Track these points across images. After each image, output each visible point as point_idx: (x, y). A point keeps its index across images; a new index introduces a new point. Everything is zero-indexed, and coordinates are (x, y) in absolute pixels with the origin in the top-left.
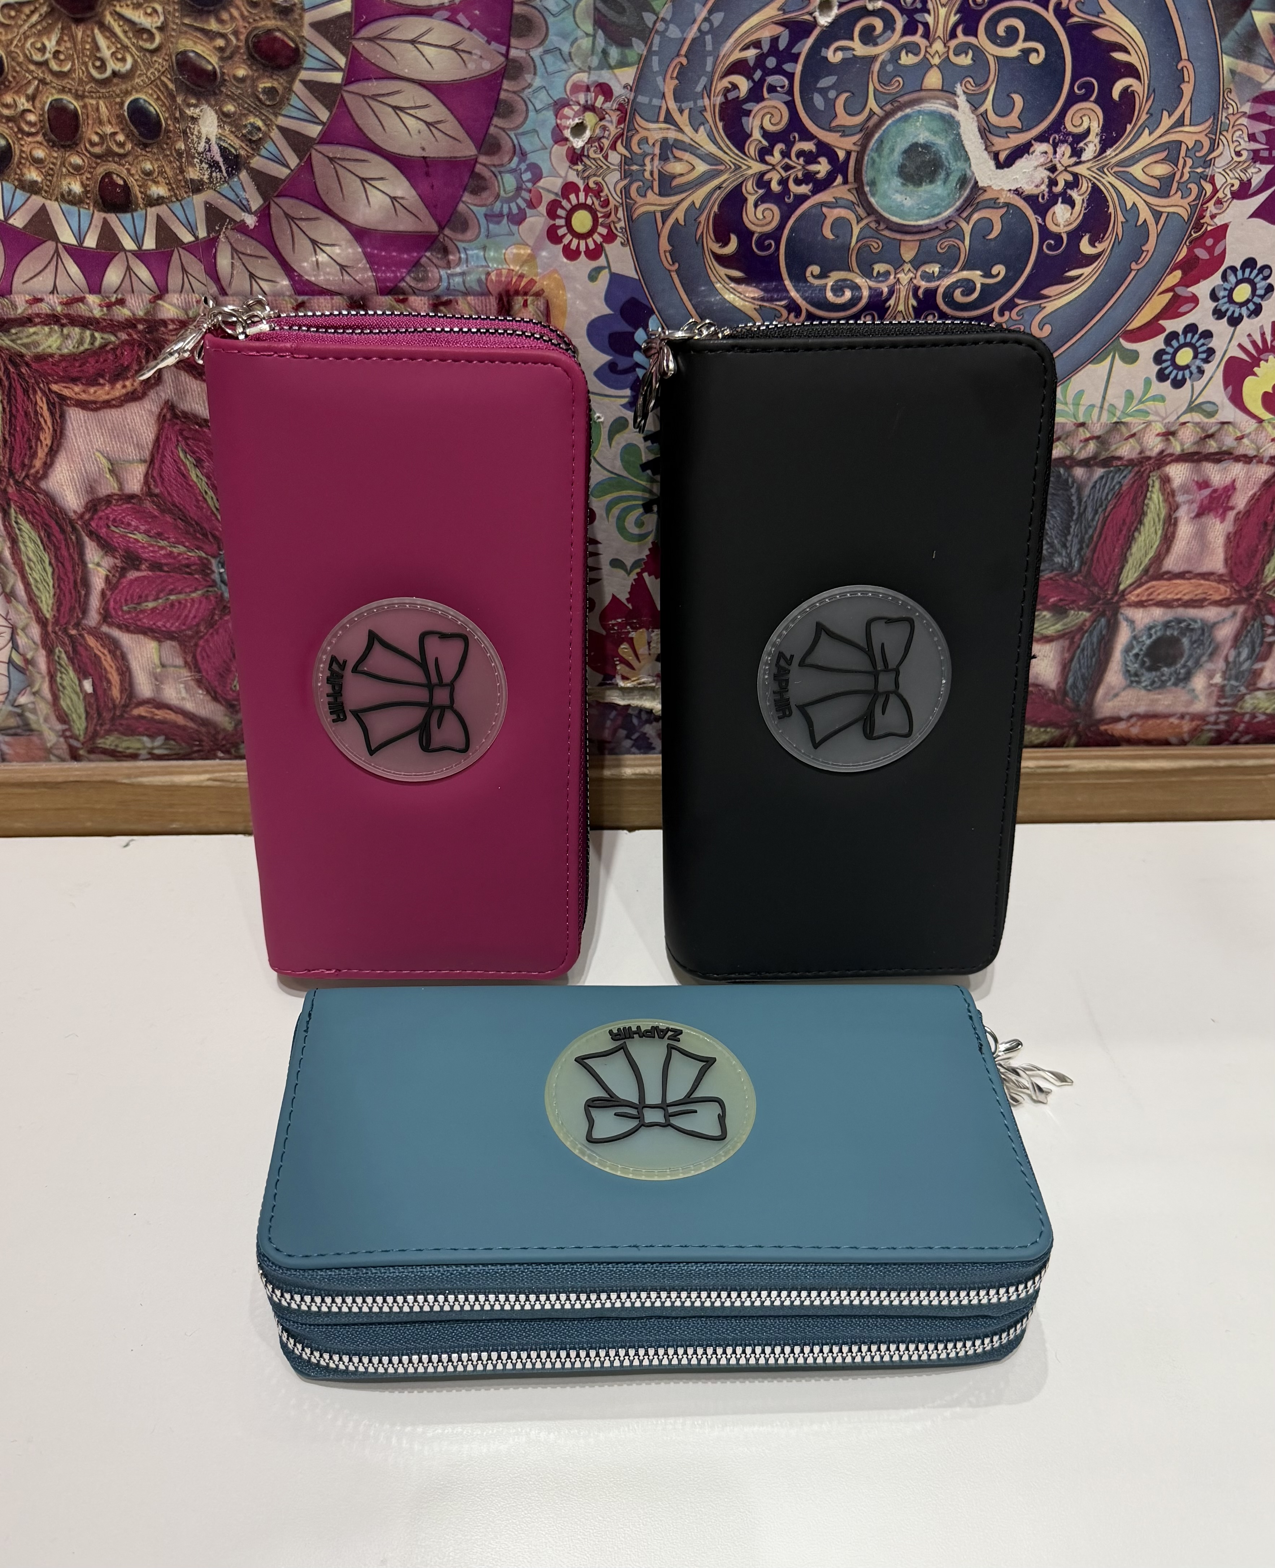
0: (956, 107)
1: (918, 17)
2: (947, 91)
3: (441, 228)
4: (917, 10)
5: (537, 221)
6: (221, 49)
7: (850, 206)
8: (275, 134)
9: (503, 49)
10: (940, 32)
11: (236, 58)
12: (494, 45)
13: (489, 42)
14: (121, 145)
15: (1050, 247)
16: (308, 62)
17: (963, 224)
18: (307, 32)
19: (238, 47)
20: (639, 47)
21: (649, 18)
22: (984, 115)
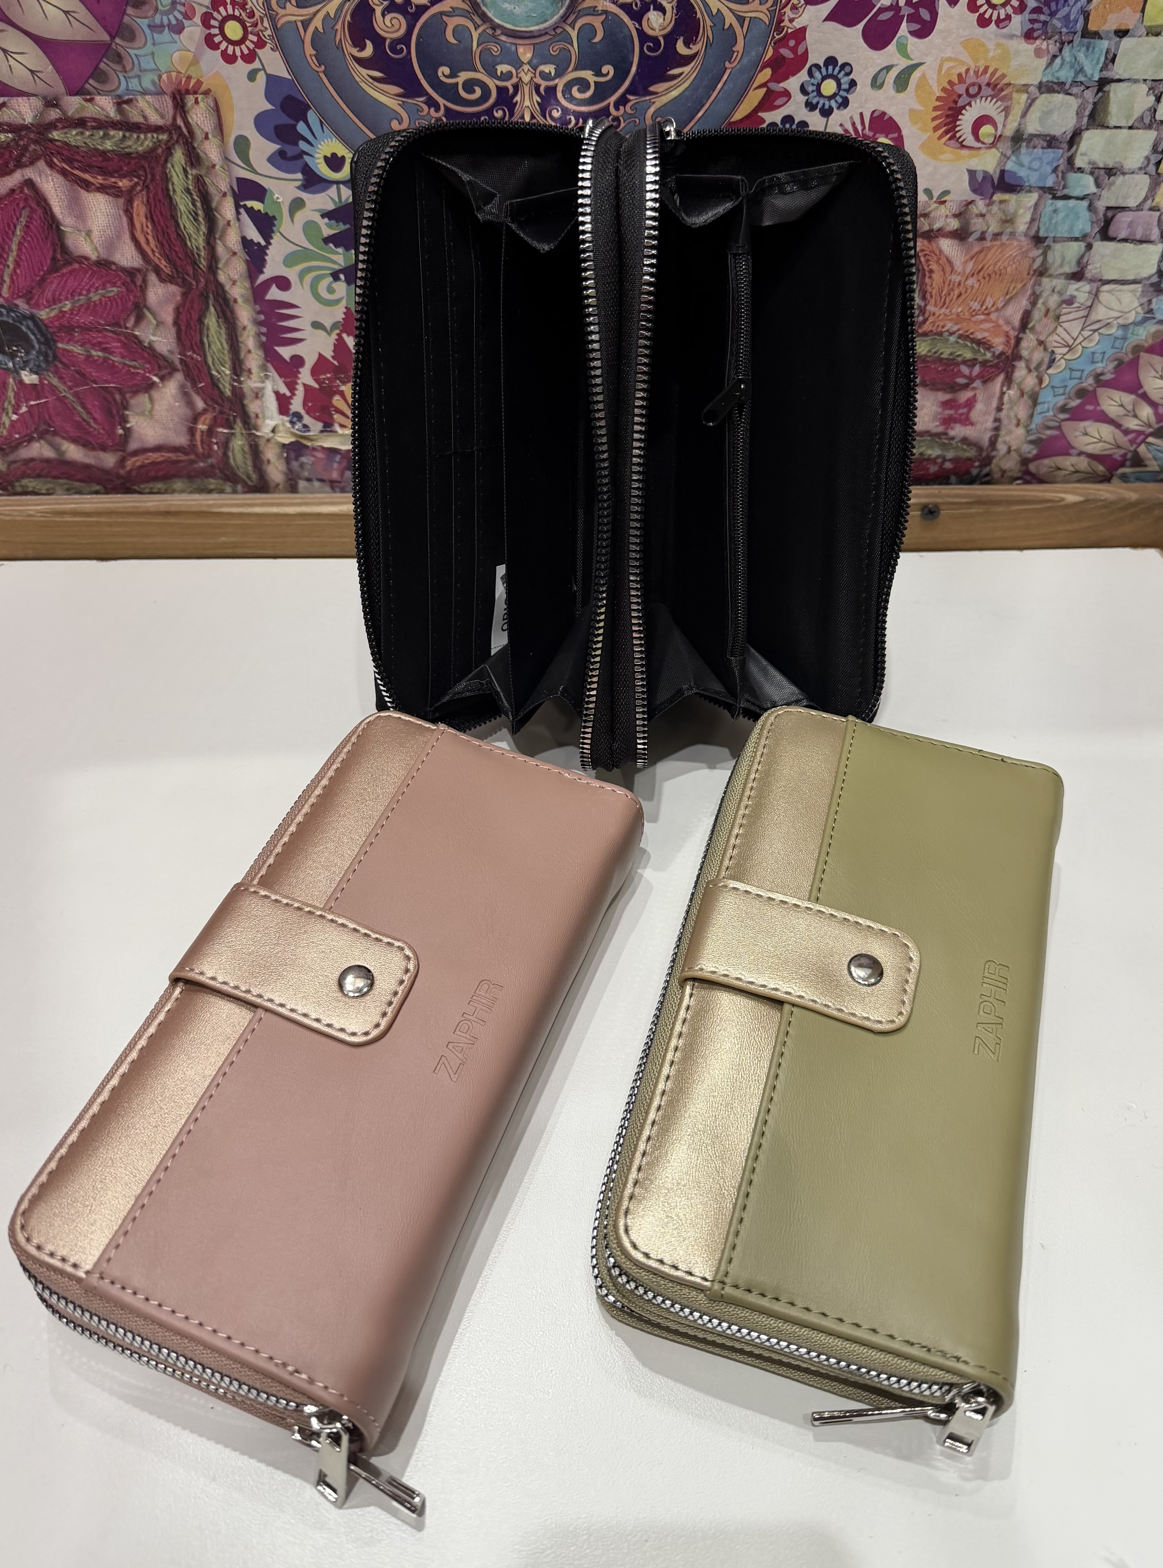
3: (113, 37)
5: (194, 31)
7: (465, 14)
15: (649, 48)
17: (569, 29)
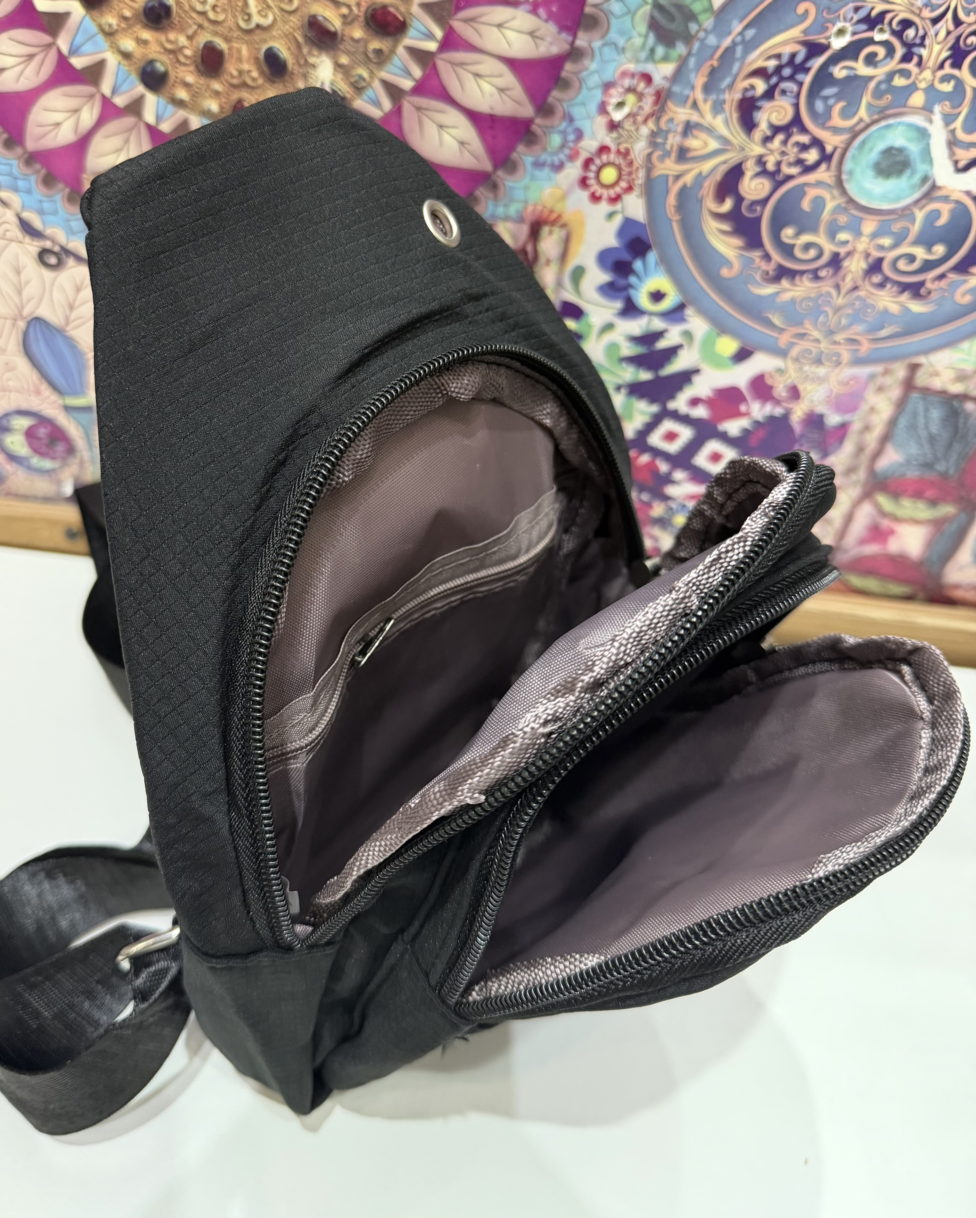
0: (931, 121)
1: (915, 50)
2: (927, 109)
4: (915, 45)
6: (344, 16)
8: (377, 84)
9: (570, 39)
10: (931, 63)
11: (356, 24)
12: (564, 35)
13: (559, 33)
14: (254, 79)
16: (411, 32)
18: (415, 9)
19: (358, 16)
20: (681, 49)
21: (693, 27)
22: (953, 131)
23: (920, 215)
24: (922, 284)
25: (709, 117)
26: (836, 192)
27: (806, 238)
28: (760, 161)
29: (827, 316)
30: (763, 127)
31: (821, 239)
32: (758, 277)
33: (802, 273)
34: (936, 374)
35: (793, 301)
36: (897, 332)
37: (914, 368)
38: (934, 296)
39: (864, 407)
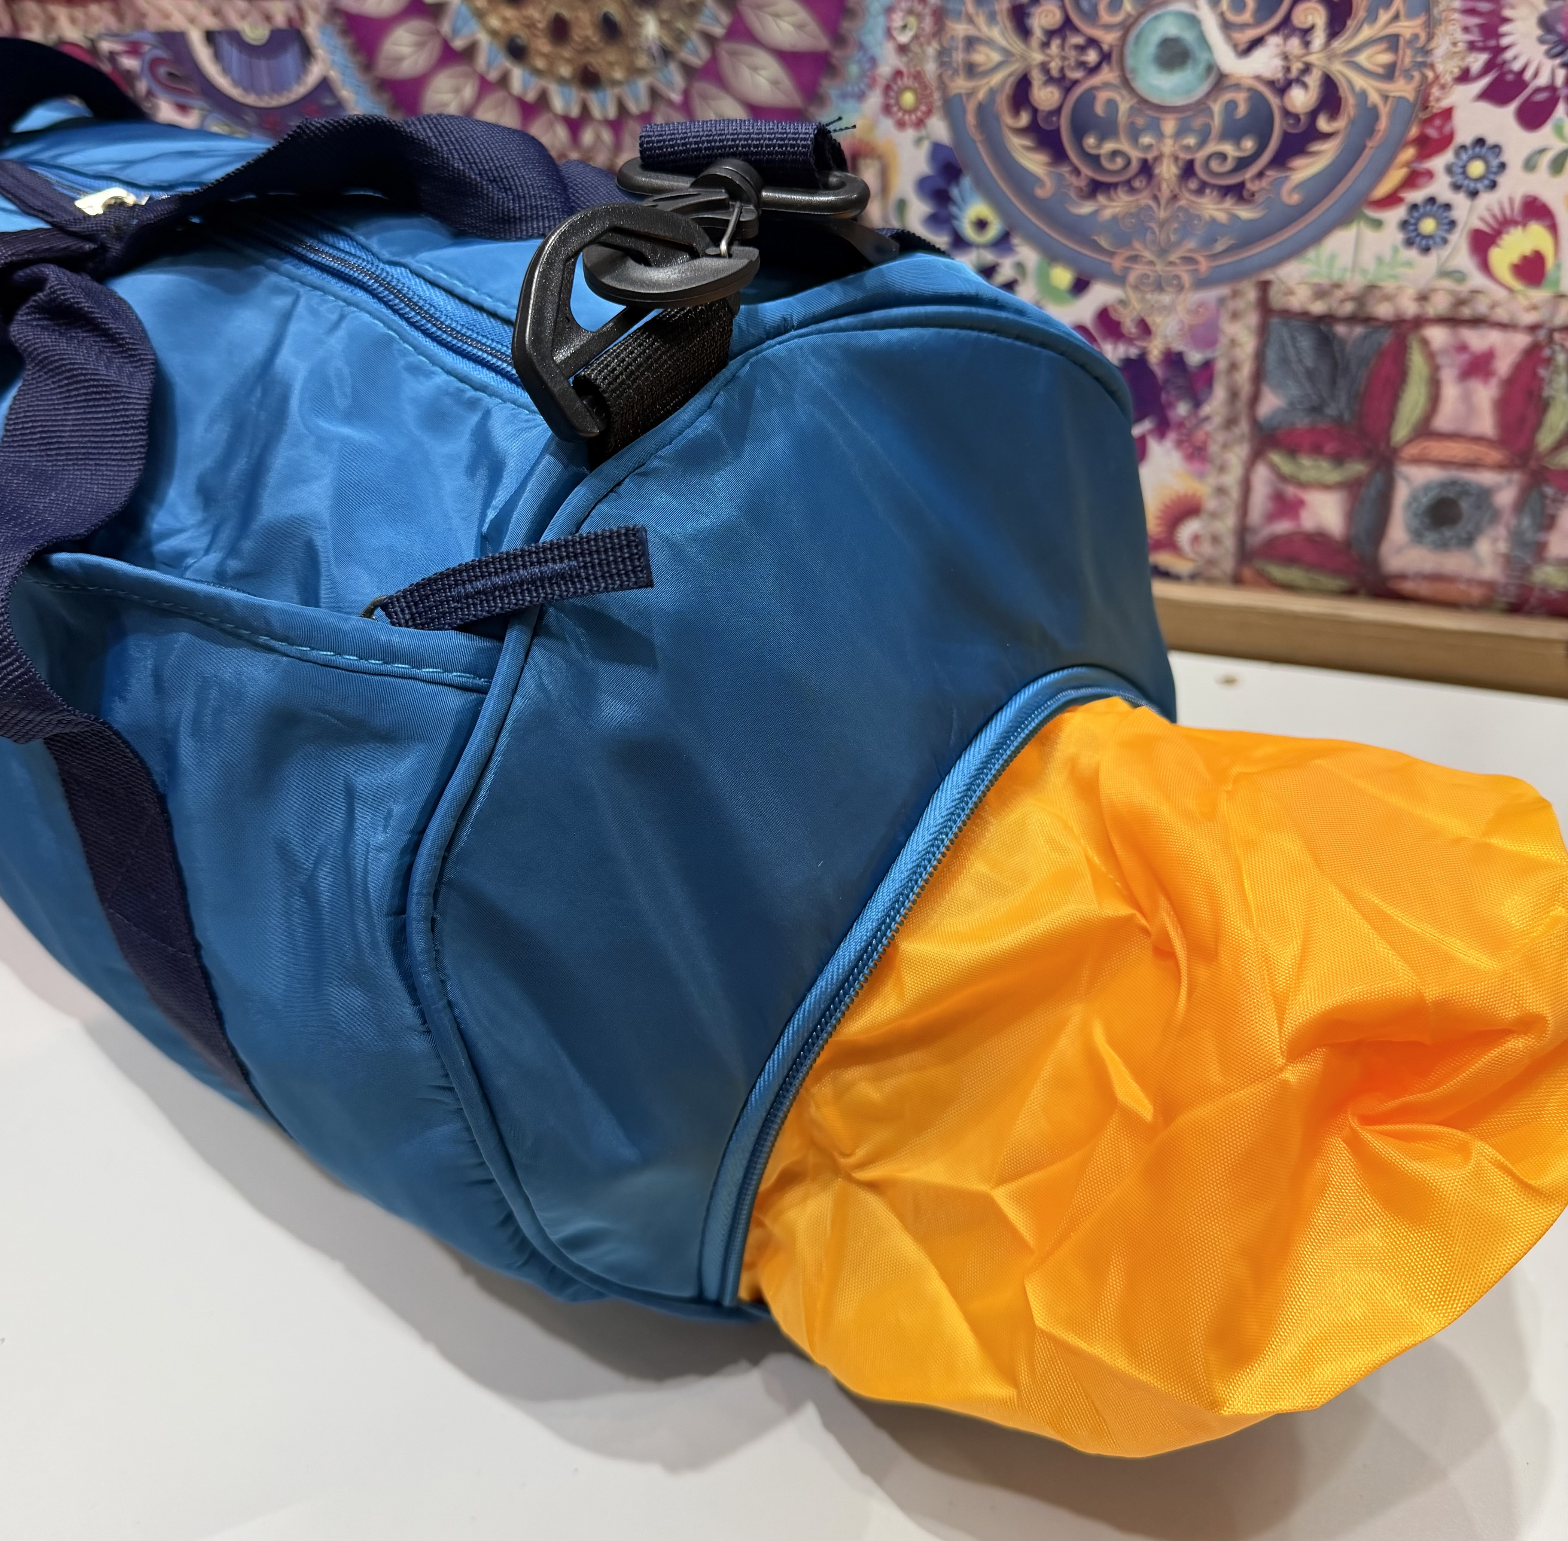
0: (1197, 7)
3: (808, 104)
5: (875, 100)
7: (1116, 89)
8: (694, 36)
14: (595, 44)
15: (1290, 125)
17: (1212, 106)
22: (1222, 15)
23: (1217, 108)
24: (1241, 185)
25: (985, 29)
26: (1124, 92)
27: (1109, 146)
28: (1044, 68)
29: (1154, 233)
30: (1038, 34)
31: (1124, 145)
32: (1073, 194)
33: (1115, 186)
34: (1290, 292)
35: (1115, 218)
36: (1233, 244)
37: (1264, 286)
38: (1260, 198)
39: (1224, 341)
